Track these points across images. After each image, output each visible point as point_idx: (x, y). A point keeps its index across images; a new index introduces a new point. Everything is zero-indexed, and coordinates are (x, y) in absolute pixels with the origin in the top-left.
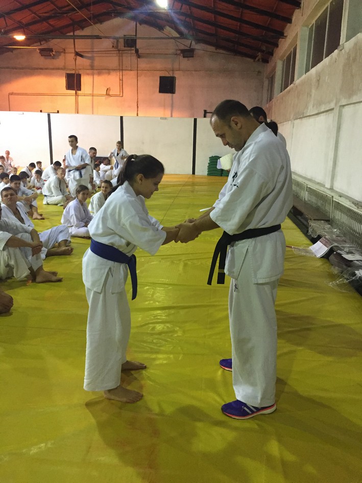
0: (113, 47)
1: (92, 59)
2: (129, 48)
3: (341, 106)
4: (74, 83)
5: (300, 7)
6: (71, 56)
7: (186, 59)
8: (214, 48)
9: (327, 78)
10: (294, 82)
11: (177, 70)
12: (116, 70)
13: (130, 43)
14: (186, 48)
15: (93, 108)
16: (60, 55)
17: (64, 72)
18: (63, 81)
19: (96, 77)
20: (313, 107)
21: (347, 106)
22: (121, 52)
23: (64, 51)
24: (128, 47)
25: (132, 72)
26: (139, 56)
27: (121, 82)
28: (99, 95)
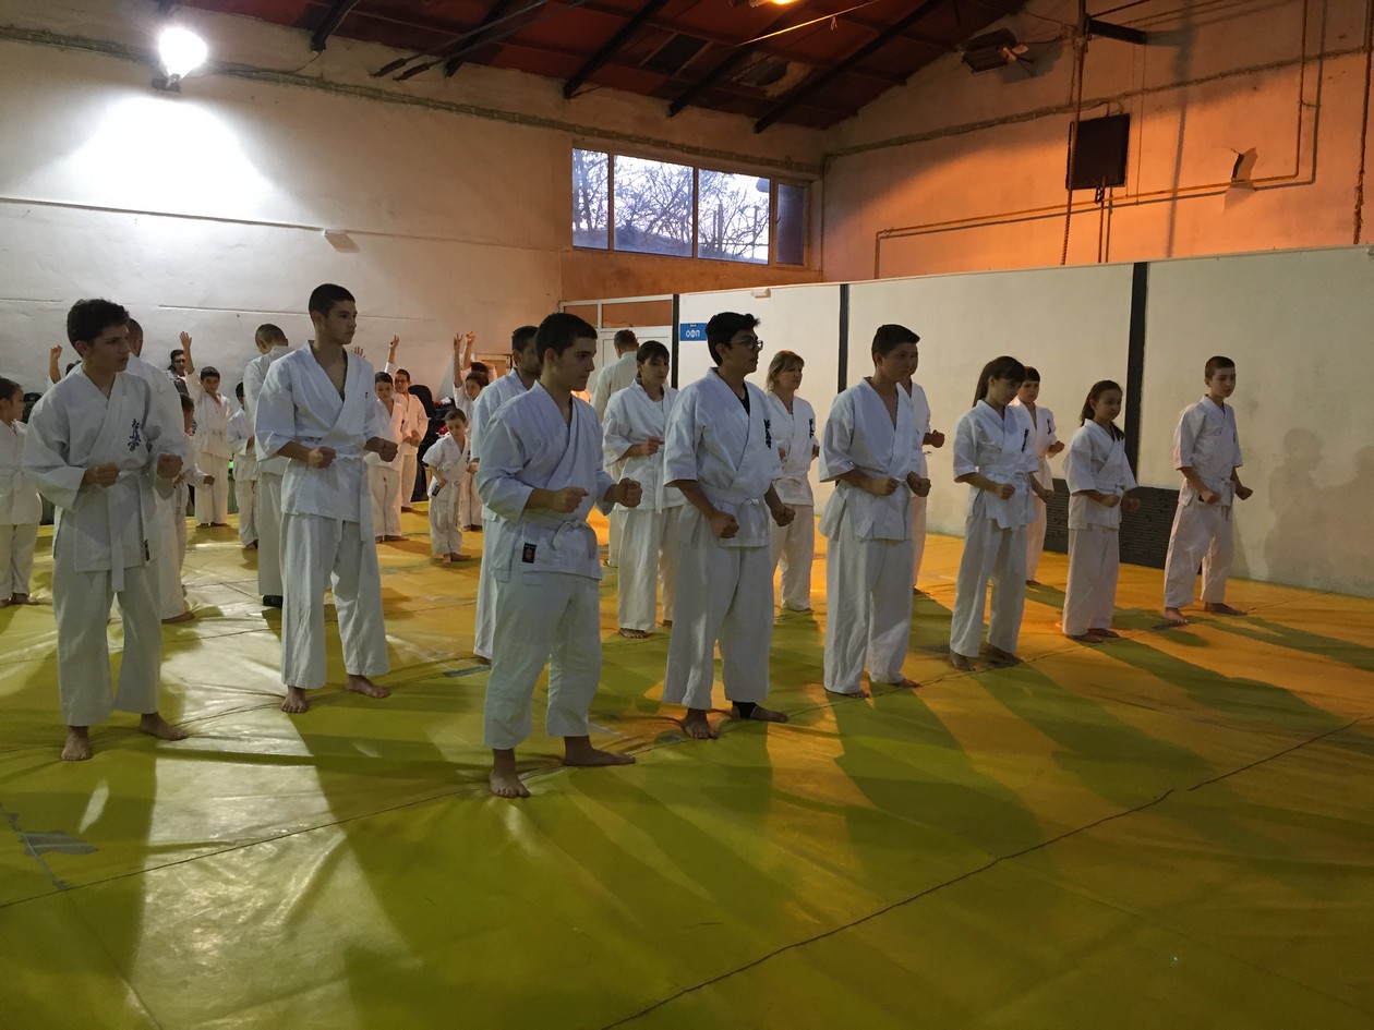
1: (1184, 37)
17: (1066, 122)
18: (1055, 159)
23: (1071, 34)
27: (1308, 114)
28: (1198, 193)
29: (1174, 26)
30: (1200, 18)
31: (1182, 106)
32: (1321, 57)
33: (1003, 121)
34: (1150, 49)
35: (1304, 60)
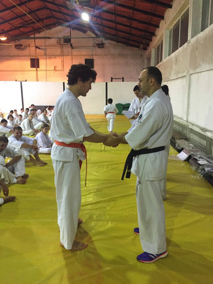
0: (57, 43)
1: (45, 50)
2: (67, 44)
3: (190, 74)
4: (35, 63)
5: (164, 19)
6: (33, 49)
7: (100, 49)
8: (115, 42)
9: (181, 58)
10: (162, 61)
11: (95, 55)
12: (60, 56)
13: (67, 40)
14: (99, 43)
15: (46, 78)
16: (26, 48)
17: (29, 58)
18: (28, 63)
19: (48, 60)
20: (174, 75)
21: (193, 74)
22: (62, 46)
23: (29, 46)
24: (66, 42)
25: (69, 57)
26: (72, 48)
27: (63, 62)
28: (50, 70)
29: (44, 48)
30: (47, 48)
31: (46, 59)
32: (63, 56)
33: (19, 56)
34: (41, 50)
35: (61, 56)
